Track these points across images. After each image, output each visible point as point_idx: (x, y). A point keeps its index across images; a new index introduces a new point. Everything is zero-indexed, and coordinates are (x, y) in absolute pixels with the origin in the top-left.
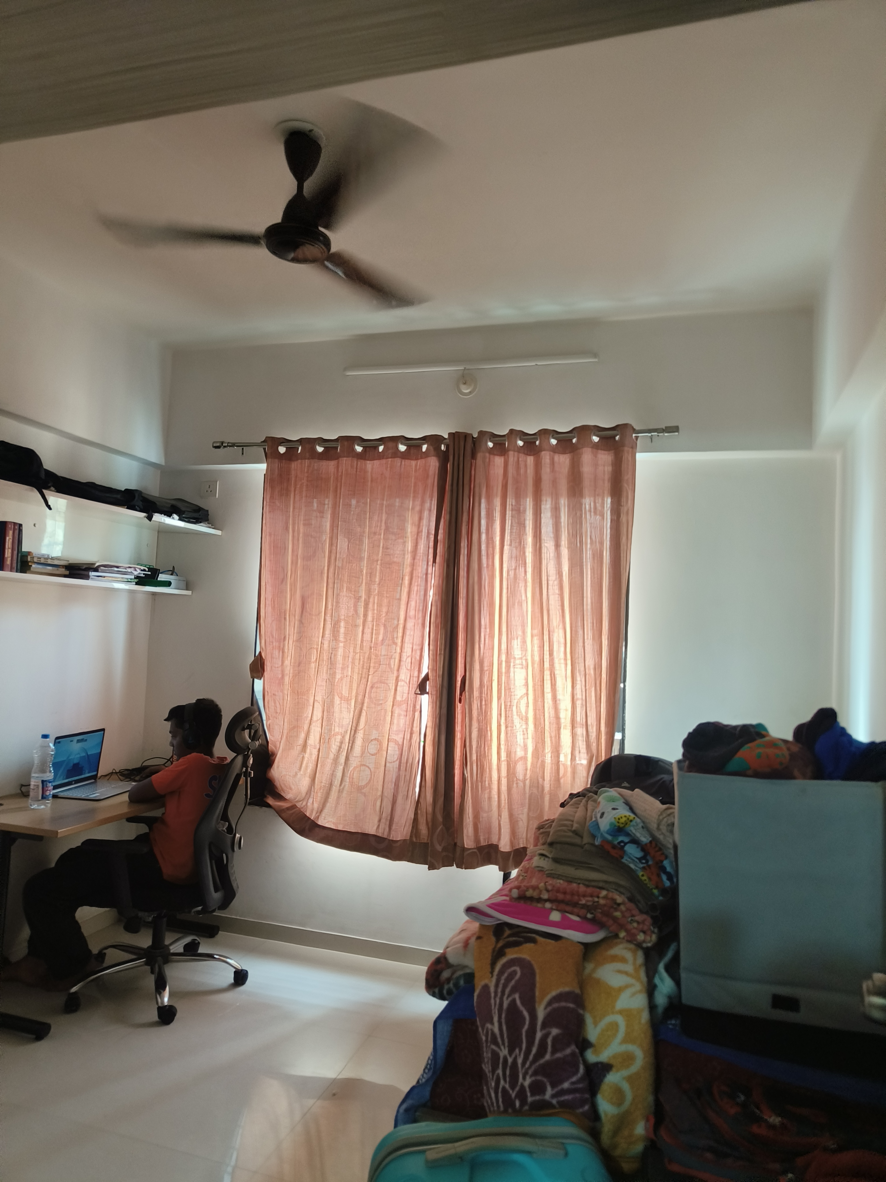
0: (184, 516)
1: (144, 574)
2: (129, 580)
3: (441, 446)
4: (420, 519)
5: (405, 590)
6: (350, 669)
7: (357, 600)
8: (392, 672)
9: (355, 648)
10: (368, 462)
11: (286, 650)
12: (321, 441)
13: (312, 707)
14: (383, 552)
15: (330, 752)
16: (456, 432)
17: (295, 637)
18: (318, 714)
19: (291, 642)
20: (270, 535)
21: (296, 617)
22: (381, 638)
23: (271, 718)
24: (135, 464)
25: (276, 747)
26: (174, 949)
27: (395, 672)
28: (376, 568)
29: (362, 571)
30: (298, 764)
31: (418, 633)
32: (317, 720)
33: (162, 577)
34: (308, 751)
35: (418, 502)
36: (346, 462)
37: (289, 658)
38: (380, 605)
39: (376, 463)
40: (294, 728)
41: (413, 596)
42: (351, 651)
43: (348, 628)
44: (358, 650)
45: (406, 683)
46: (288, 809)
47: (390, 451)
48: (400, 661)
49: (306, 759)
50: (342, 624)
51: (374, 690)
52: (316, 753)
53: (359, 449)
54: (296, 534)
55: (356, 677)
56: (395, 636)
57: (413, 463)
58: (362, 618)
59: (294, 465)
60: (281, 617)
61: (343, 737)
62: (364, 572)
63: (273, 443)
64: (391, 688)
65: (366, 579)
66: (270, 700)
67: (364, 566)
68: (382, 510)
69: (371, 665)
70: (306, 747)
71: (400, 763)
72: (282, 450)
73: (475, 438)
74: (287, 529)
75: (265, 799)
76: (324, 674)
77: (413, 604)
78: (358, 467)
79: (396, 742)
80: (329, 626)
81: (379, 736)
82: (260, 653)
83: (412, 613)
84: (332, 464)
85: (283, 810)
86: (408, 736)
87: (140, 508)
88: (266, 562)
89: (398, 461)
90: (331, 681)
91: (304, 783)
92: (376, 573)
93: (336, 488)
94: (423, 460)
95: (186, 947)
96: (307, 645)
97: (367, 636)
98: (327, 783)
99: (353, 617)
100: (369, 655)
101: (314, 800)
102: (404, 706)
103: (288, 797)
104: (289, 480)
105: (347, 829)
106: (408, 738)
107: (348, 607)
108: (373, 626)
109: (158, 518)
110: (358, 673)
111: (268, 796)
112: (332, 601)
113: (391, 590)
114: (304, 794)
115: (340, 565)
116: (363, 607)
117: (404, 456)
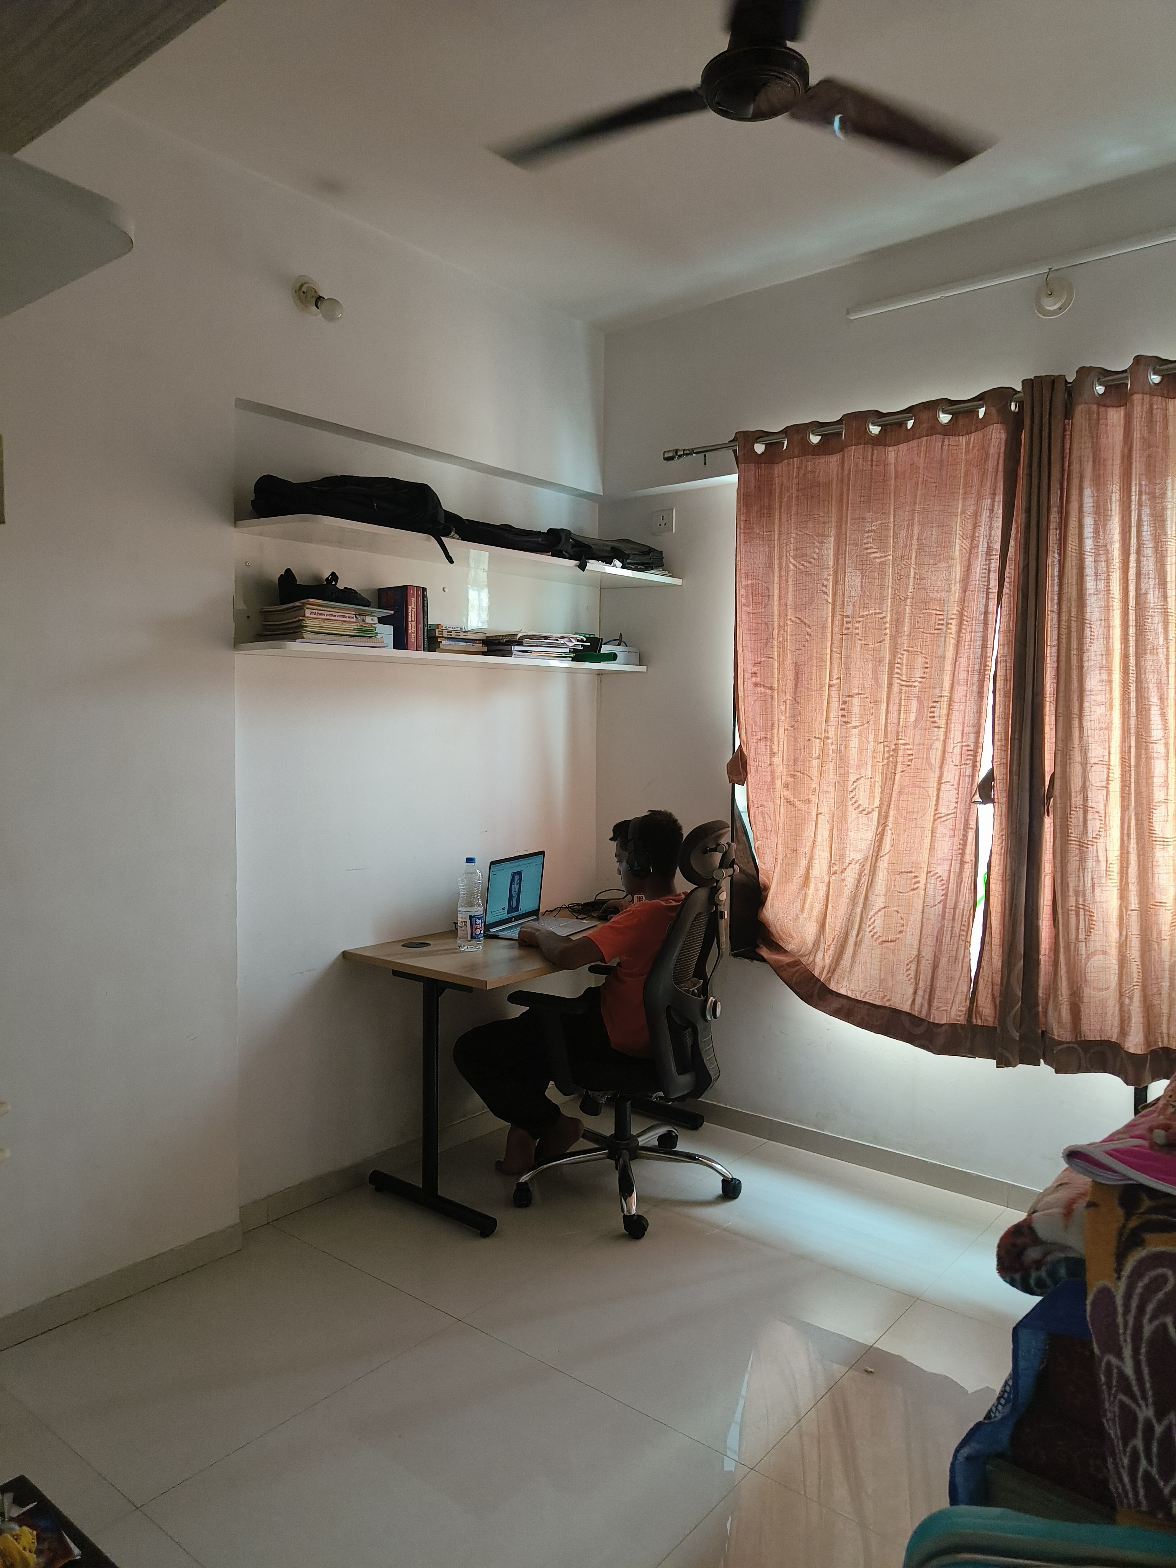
0: (628, 561)
1: (582, 646)
2: (564, 655)
3: (1011, 405)
4: (975, 526)
5: (952, 641)
6: (869, 767)
7: (878, 663)
8: (932, 769)
9: (876, 735)
10: (890, 449)
11: (776, 743)
12: (816, 426)
13: (814, 823)
14: (914, 585)
15: (845, 888)
16: (1035, 377)
17: (787, 723)
18: (824, 833)
19: (781, 731)
20: (747, 576)
21: (788, 694)
22: (913, 717)
23: (759, 838)
24: (564, 497)
25: (768, 878)
26: (642, 1141)
27: (937, 770)
28: (905, 610)
29: (883, 619)
30: (798, 904)
31: (971, 707)
32: (823, 842)
33: (606, 649)
34: (812, 885)
35: (971, 501)
36: (855, 454)
37: (780, 754)
38: (911, 668)
39: (903, 447)
40: (792, 851)
41: (964, 650)
42: (870, 740)
43: (864, 706)
44: (881, 739)
45: (953, 785)
46: (789, 965)
47: (925, 425)
48: (944, 752)
49: (810, 897)
50: (856, 701)
51: (904, 797)
52: (825, 889)
53: (875, 430)
54: (783, 573)
55: (878, 778)
56: (937, 714)
57: (963, 440)
58: (886, 690)
59: (778, 469)
60: (766, 694)
61: (862, 867)
62: (888, 619)
63: (747, 438)
64: (931, 795)
65: (891, 631)
66: (757, 814)
67: (887, 611)
68: (913, 520)
69: (898, 760)
70: (808, 879)
71: (945, 907)
72: (759, 448)
73: (1070, 383)
74: (771, 565)
75: (757, 950)
76: (831, 774)
77: (963, 661)
78: (874, 459)
79: (938, 877)
80: (835, 705)
81: (912, 867)
82: (740, 746)
83: (962, 676)
84: (834, 459)
85: (783, 966)
86: (956, 867)
87: (569, 554)
88: (743, 617)
89: (937, 440)
90: (842, 783)
91: (810, 930)
92: (904, 618)
93: (842, 495)
94: (980, 434)
95: (661, 1138)
96: (806, 733)
97: (893, 717)
98: (842, 932)
99: (872, 688)
100: (896, 744)
101: (825, 954)
102: (950, 822)
103: (789, 947)
104: (771, 493)
105: (870, 1000)
106: (957, 870)
107: (863, 675)
108: (900, 700)
109: (593, 565)
110: (883, 773)
111: (762, 946)
112: (838, 667)
113: (928, 643)
114: (810, 946)
115: (850, 612)
116: (887, 673)
117: (948, 431)
